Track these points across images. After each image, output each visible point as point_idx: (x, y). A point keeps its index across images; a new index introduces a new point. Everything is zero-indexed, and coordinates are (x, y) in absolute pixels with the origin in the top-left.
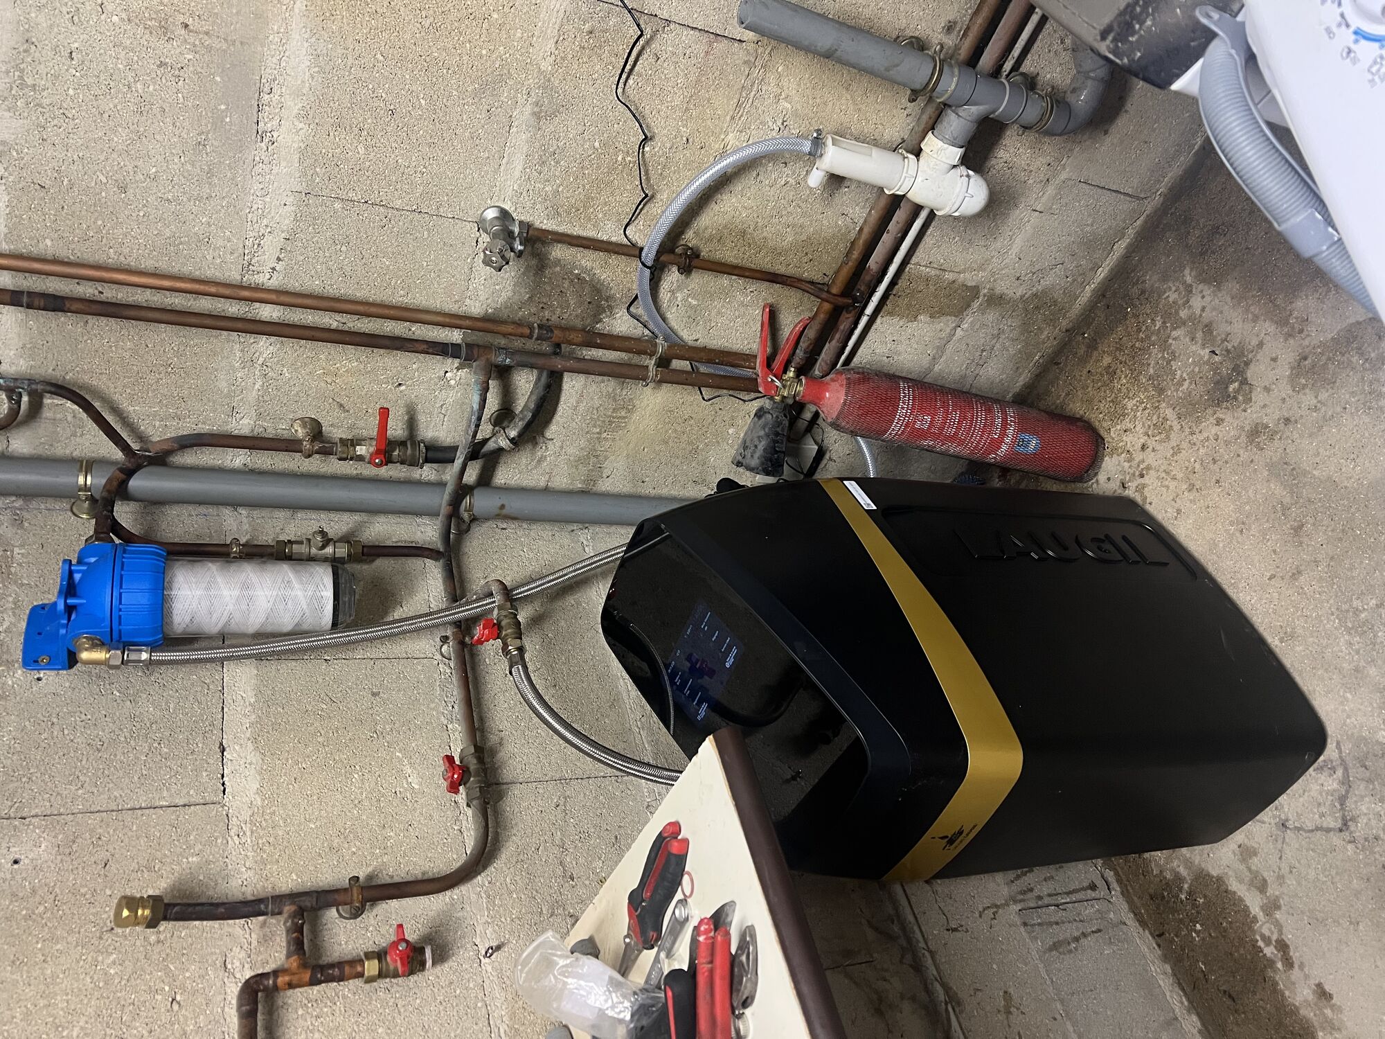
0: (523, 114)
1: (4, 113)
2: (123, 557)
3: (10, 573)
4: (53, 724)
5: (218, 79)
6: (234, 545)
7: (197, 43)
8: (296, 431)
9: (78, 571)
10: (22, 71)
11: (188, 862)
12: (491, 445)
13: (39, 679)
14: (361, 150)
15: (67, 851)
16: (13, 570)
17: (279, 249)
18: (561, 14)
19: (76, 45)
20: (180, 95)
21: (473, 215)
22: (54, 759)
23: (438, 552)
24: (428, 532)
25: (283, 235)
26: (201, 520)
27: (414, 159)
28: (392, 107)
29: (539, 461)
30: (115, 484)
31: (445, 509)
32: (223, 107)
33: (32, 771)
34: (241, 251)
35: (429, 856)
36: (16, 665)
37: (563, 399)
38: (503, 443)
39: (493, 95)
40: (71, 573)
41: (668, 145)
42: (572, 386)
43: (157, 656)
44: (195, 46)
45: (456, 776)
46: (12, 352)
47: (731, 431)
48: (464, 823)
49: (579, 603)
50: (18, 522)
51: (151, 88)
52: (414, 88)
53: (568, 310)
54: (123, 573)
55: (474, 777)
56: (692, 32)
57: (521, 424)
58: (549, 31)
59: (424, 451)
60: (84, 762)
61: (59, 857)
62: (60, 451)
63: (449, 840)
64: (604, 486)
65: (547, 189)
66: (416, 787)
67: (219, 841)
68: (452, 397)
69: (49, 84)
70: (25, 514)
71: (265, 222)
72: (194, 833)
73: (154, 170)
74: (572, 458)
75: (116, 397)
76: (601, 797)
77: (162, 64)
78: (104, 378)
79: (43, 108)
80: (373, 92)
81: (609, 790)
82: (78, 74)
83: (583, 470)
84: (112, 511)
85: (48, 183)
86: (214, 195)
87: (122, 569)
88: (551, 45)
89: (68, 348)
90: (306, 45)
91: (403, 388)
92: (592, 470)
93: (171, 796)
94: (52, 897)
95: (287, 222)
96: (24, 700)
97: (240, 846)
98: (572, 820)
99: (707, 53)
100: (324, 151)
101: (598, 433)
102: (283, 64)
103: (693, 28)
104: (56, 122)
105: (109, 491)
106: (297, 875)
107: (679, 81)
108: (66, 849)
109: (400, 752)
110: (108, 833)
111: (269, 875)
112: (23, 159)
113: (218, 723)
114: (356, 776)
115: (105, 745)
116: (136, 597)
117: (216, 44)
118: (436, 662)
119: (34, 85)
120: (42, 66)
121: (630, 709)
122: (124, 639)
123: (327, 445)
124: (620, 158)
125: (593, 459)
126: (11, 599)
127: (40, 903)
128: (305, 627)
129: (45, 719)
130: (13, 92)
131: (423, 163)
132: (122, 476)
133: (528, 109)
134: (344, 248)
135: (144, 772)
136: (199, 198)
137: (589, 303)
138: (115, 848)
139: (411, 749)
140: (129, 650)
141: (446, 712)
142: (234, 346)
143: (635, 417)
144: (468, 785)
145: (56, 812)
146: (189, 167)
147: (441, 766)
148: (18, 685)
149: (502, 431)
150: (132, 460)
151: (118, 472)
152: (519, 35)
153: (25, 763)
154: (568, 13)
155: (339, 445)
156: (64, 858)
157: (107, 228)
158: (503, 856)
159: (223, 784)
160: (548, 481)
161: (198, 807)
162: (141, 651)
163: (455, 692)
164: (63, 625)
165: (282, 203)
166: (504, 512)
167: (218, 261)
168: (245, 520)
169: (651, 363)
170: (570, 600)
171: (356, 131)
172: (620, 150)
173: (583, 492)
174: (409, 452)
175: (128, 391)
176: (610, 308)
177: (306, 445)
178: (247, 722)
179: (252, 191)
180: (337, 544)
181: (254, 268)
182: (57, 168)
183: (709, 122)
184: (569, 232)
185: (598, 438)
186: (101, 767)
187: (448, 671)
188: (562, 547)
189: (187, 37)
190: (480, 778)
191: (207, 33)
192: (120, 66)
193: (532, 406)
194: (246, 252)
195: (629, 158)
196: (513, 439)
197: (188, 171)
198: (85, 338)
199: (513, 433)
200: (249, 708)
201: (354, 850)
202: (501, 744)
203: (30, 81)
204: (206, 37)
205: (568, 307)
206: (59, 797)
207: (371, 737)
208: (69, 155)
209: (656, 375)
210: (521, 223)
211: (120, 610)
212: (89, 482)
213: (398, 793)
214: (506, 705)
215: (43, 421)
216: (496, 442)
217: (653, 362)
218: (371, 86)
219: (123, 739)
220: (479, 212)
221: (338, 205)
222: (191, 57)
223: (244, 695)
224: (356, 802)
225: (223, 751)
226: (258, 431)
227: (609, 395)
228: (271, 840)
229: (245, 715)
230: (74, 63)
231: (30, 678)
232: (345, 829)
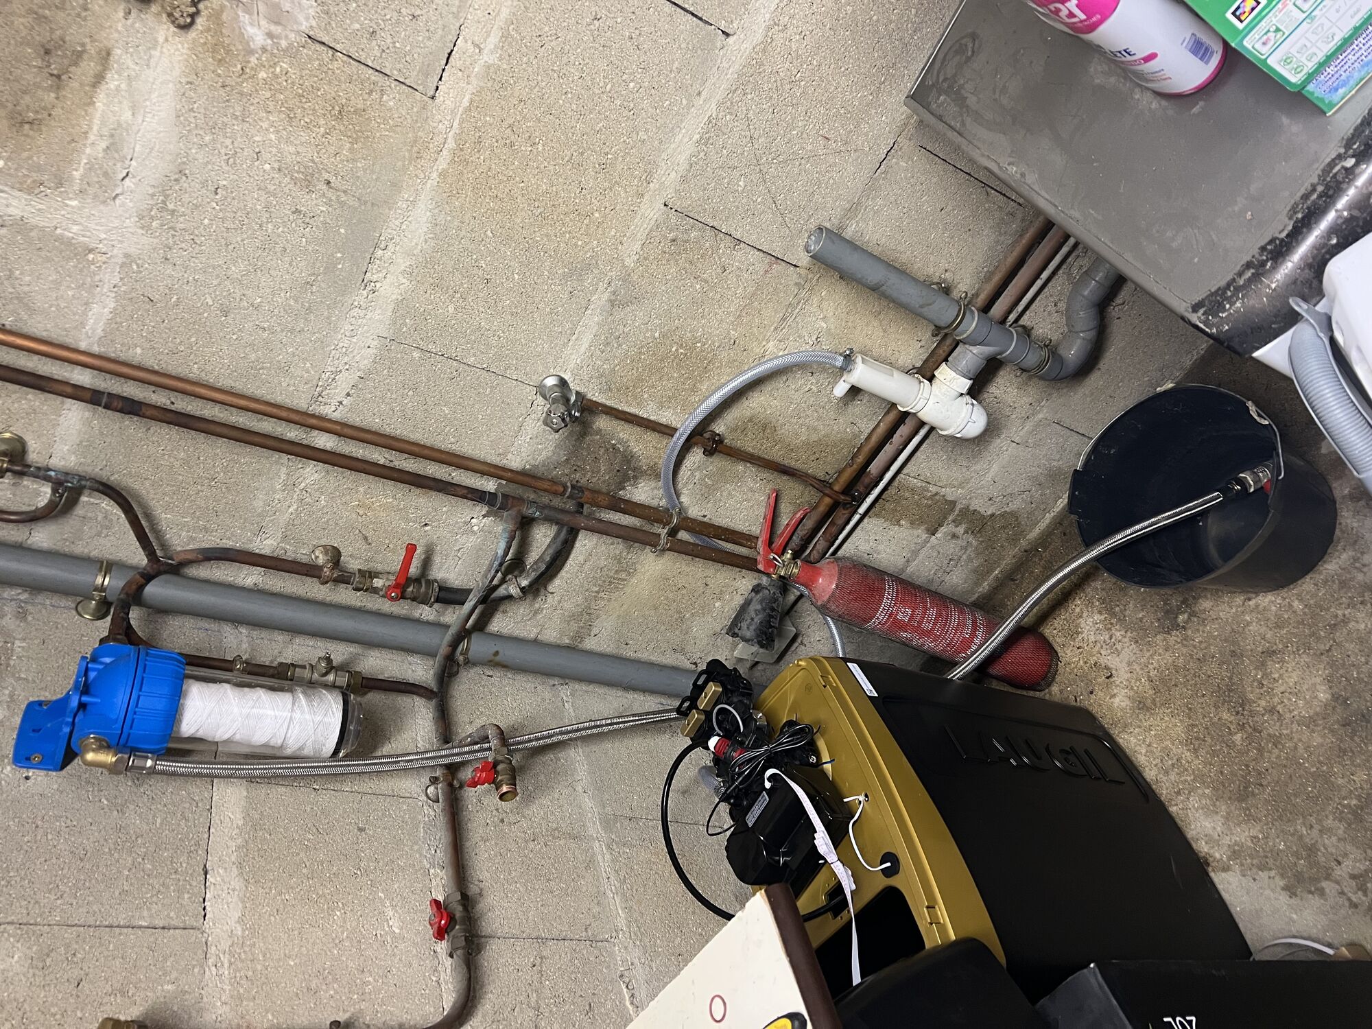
0: (601, 299)
1: (138, 230)
2: (146, 660)
3: (8, 665)
4: (37, 827)
5: (342, 231)
6: (238, 662)
7: (333, 198)
8: (317, 557)
9: (94, 670)
10: (167, 196)
11: (163, 991)
12: (501, 591)
13: (27, 778)
14: (451, 309)
15: (41, 965)
16: (12, 663)
17: (350, 386)
18: (653, 222)
19: (225, 183)
20: (304, 240)
21: (535, 380)
22: (35, 864)
23: (432, 691)
24: (421, 671)
25: (359, 374)
26: (202, 634)
27: (495, 323)
28: (488, 277)
29: (536, 613)
30: (134, 587)
31: (444, 650)
32: (339, 255)
33: (12, 874)
34: (315, 382)
35: (407, 1006)
36: (6, 761)
37: (572, 556)
38: (513, 590)
39: (578, 280)
40: (87, 670)
41: (717, 345)
42: (585, 544)
43: (163, 765)
44: (331, 200)
45: (443, 922)
46: (67, 447)
47: (717, 605)
48: (443, 975)
49: (558, 759)
50: (22, 615)
51: (281, 229)
52: (512, 264)
53: (599, 476)
54: (145, 675)
55: (460, 925)
56: (757, 253)
57: (533, 575)
58: (639, 234)
59: (437, 590)
60: (65, 871)
61: (31, 971)
62: (79, 549)
63: (427, 992)
64: (590, 644)
65: (605, 366)
66: (397, 931)
67: (196, 970)
68: (470, 542)
69: (188, 212)
70: (29, 607)
71: (346, 359)
72: (172, 959)
73: (259, 300)
74: (566, 614)
75: (152, 503)
76: (576, 961)
77: (297, 211)
78: (147, 483)
79: (176, 231)
80: (476, 262)
81: (583, 955)
82: (217, 208)
83: (574, 626)
84: (128, 614)
85: (156, 297)
86: (306, 329)
87: (144, 671)
88: (637, 246)
89: (123, 450)
90: (428, 214)
91: (427, 528)
92: (583, 628)
93: (151, 916)
94: (20, 1013)
95: (366, 362)
96: (10, 798)
97: (217, 978)
98: (547, 982)
99: (766, 271)
100: (417, 305)
101: (596, 592)
102: (404, 227)
103: (759, 250)
104: (183, 245)
105: (127, 594)
106: (273, 1015)
107: (738, 292)
108: (40, 962)
109: (383, 891)
110: (84, 949)
111: (244, 1012)
112: (141, 272)
113: (203, 843)
114: (338, 913)
115: (88, 855)
116: (152, 701)
117: (352, 202)
118: (420, 803)
119: (174, 211)
120: (187, 195)
121: (605, 872)
122: (129, 744)
123: (346, 574)
124: (674, 349)
125: (585, 617)
126: (7, 692)
127: (6, 1020)
128: (306, 752)
129: (30, 821)
130: (152, 213)
131: (502, 328)
132: (142, 581)
133: (606, 297)
134: (411, 393)
135: (126, 888)
136: (292, 331)
137: (618, 471)
138: (89, 968)
139: (394, 890)
140: (135, 755)
141: (429, 856)
142: (281, 467)
143: (634, 580)
144: (452, 934)
145: (32, 922)
146: (292, 302)
147: (428, 911)
148: (6, 781)
149: (514, 580)
150: (155, 566)
151: (138, 577)
152: (613, 233)
153: (5, 865)
154: (658, 222)
155: (357, 576)
156: (37, 972)
157: (198, 345)
158: (480, 1014)
159: (204, 909)
160: (539, 634)
161: (177, 931)
162: (147, 758)
163: (440, 836)
164: (67, 722)
165: (367, 345)
166: (498, 658)
167: (292, 388)
168: (245, 639)
169: (663, 532)
170: (550, 756)
171: (451, 292)
172: (675, 343)
173: (569, 648)
174: (423, 589)
175: (167, 499)
176: (635, 478)
177: (326, 571)
178: (233, 845)
179: (342, 331)
180: (338, 673)
181: (323, 400)
182: (170, 286)
183: (755, 330)
184: (616, 407)
185: (595, 597)
186: (82, 877)
187: (432, 813)
188: (544, 700)
189: (326, 192)
190: (463, 927)
191: (345, 192)
192: (258, 207)
193: (548, 558)
194: (320, 384)
195: (682, 351)
196: (524, 588)
197: (290, 305)
198: (143, 443)
199: (524, 583)
200: (237, 831)
201: (332, 992)
202: (481, 895)
203: (171, 206)
204: (343, 194)
205: (599, 471)
206: (37, 906)
207: (355, 874)
208: (186, 276)
209: (667, 544)
210: (577, 393)
211: (135, 713)
212: (106, 583)
213: (378, 935)
214: (487, 855)
215: (73, 517)
216: (506, 589)
217: (666, 531)
218: (475, 257)
219: (107, 850)
220: (541, 378)
221: (416, 354)
222: (324, 209)
223: (232, 817)
224: (337, 941)
225: (206, 873)
226: (279, 553)
227: (615, 557)
228: (250, 973)
229: (231, 838)
230: (217, 197)
231: (18, 775)
232: (324, 970)
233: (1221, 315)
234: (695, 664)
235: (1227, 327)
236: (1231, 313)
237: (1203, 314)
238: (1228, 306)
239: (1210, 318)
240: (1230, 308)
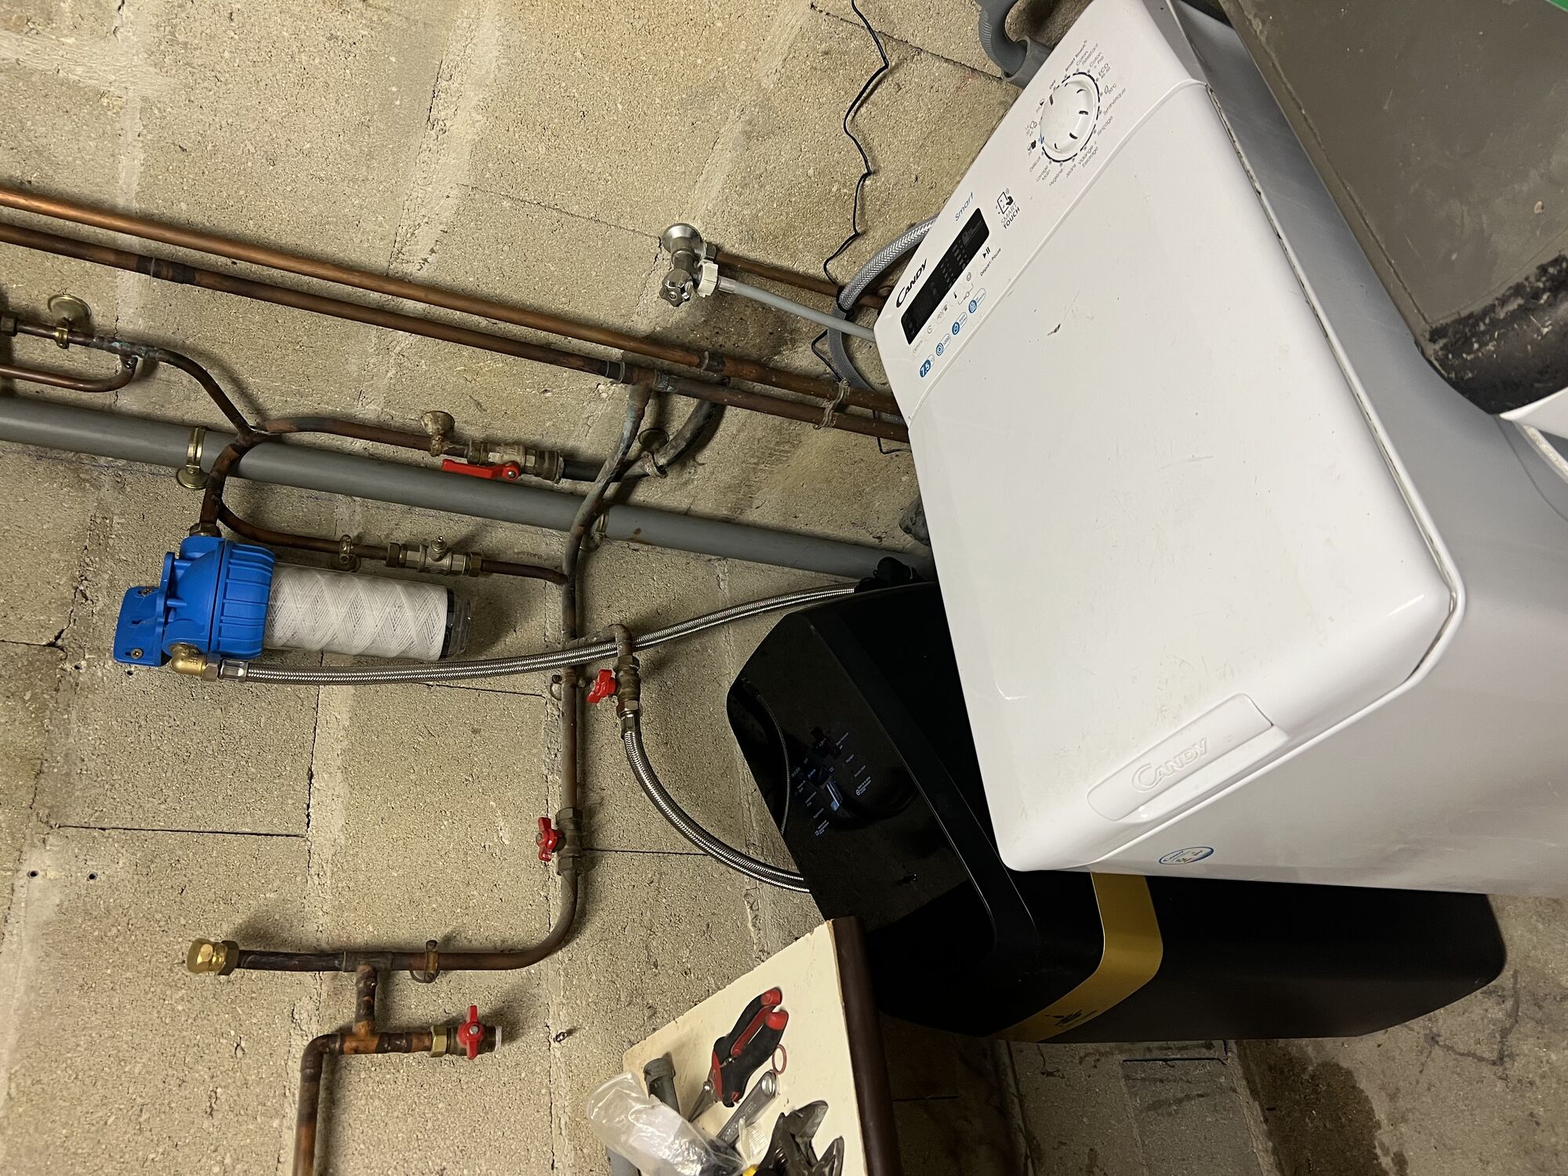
0: (732, 130)
1: (149, 68)
2: (230, 563)
3: (107, 545)
4: (140, 726)
5: (393, 59)
6: (345, 544)
7: (375, 18)
8: (426, 425)
9: (181, 568)
10: (174, 27)
11: (266, 899)
12: (636, 469)
13: (130, 673)
14: (542, 150)
15: (145, 872)
16: (111, 542)
17: (434, 241)
18: (796, 30)
19: (238, 6)
20: (348, 71)
21: (657, 230)
22: (139, 767)
23: (562, 575)
24: (554, 546)
25: (441, 227)
26: (311, 504)
27: (599, 164)
28: (584, 109)
29: (686, 483)
30: (226, 462)
31: (576, 528)
32: (394, 89)
33: (115, 777)
34: (392, 238)
35: (511, 922)
36: (107, 655)
37: (722, 426)
38: (650, 469)
39: (701, 108)
40: (173, 568)
41: (893, 181)
42: (734, 417)
43: (255, 672)
44: (372, 21)
45: (550, 842)
46: (132, 311)
47: (904, 479)
48: (552, 889)
49: (705, 649)
50: (120, 485)
51: (317, 61)
52: (613, 91)
53: (748, 339)
54: (228, 581)
55: (569, 845)
56: (945, 65)
57: (672, 453)
58: (778, 47)
59: (562, 466)
60: (169, 774)
61: (136, 877)
62: (171, 412)
63: (534, 907)
64: (752, 516)
65: (745, 213)
66: (507, 842)
67: (298, 879)
68: (601, 410)
69: (203, 44)
70: (127, 476)
71: (423, 211)
72: (275, 867)
73: (308, 146)
74: (722, 485)
75: (236, 367)
76: (699, 878)
77: (331, 37)
78: (227, 347)
79: (194, 68)
80: (565, 91)
81: (707, 871)
82: (236, 37)
83: (731, 497)
84: (220, 496)
85: (187, 145)
86: (370, 178)
87: (227, 577)
88: (777, 63)
89: (192, 314)
90: (497, 33)
91: (548, 395)
92: (742, 499)
93: (254, 822)
94: (126, 919)
95: (447, 214)
96: (112, 695)
97: (319, 887)
98: (664, 900)
99: (958, 88)
100: (500, 146)
101: (755, 464)
102: (469, 51)
103: (947, 60)
104: (206, 84)
105: (219, 471)
106: (373, 927)
107: (920, 115)
108: (144, 868)
109: (495, 801)
110: (188, 856)
111: (345, 923)
112: (165, 118)
113: (308, 745)
114: (445, 823)
115: (192, 757)
116: (239, 607)
117: (397, 22)
118: (544, 701)
119: (186, 44)
120: (198, 24)
121: (743, 780)
122: (221, 650)
123: (457, 447)
124: (834, 189)
125: (745, 488)
126: (106, 577)
127: (113, 926)
128: (412, 654)
129: (133, 720)
130: (162, 48)
131: (609, 170)
132: (234, 454)
133: (739, 127)
134: (506, 248)
135: (230, 793)
136: (354, 180)
137: (771, 333)
138: (193, 874)
139: (506, 799)
140: (226, 664)
141: (548, 760)
142: (372, 335)
143: (800, 452)
144: (561, 852)
145: (137, 827)
146: (348, 147)
147: (535, 828)
148: (108, 678)
149: (650, 457)
150: (247, 438)
151: (230, 449)
152: (742, 47)
153: (109, 768)
154: (804, 30)
155: (471, 449)
156: (142, 878)
157: (249, 199)
158: (588, 931)
159: (308, 816)
160: (691, 504)
161: (280, 838)
162: (238, 666)
163: (560, 740)
164: (160, 624)
165: (445, 194)
166: (640, 536)
167: (366, 245)
168: (358, 509)
169: (829, 406)
170: (696, 644)
171: (539, 129)
172: (836, 181)
173: (726, 522)
174: (546, 465)
175: (251, 363)
176: (794, 341)
177: (435, 443)
178: (338, 747)
179: (414, 179)
180: (455, 556)
181: (405, 257)
182: (201, 132)
183: (945, 163)
184: (762, 259)
185: (754, 468)
186: (186, 781)
187: (556, 713)
188: (695, 578)
189: (364, 11)
190: (574, 847)
191: (387, 10)
192: (285, 33)
193: (688, 435)
194: (398, 239)
195: (845, 190)
196: (661, 466)
197: (346, 151)
198: (211, 306)
199: (662, 461)
200: (343, 733)
201: (434, 906)
202: (601, 804)
203: (181, 38)
204: (385, 14)
205: (746, 335)
206: (141, 811)
207: (467, 780)
208: (217, 119)
209: (832, 421)
210: (709, 244)
211: (221, 621)
212: (199, 455)
213: (487, 847)
214: (612, 761)
215: (156, 381)
216: (642, 467)
217: (831, 406)
218: (563, 84)
219: (210, 752)
220: (664, 228)
221: (506, 204)
222: (366, 33)
223: (339, 717)
224: (443, 853)
225: (311, 777)
226: (385, 417)
227: (774, 427)
228: (352, 884)
229: (337, 740)
230: (233, 24)
231: (121, 671)
232: (428, 882)
233: (1464, 355)
234: (879, 538)
235: (1470, 375)
236: (1478, 357)
237: (1441, 349)
238: (1476, 346)
239: (1450, 356)
240: (1479, 350)
